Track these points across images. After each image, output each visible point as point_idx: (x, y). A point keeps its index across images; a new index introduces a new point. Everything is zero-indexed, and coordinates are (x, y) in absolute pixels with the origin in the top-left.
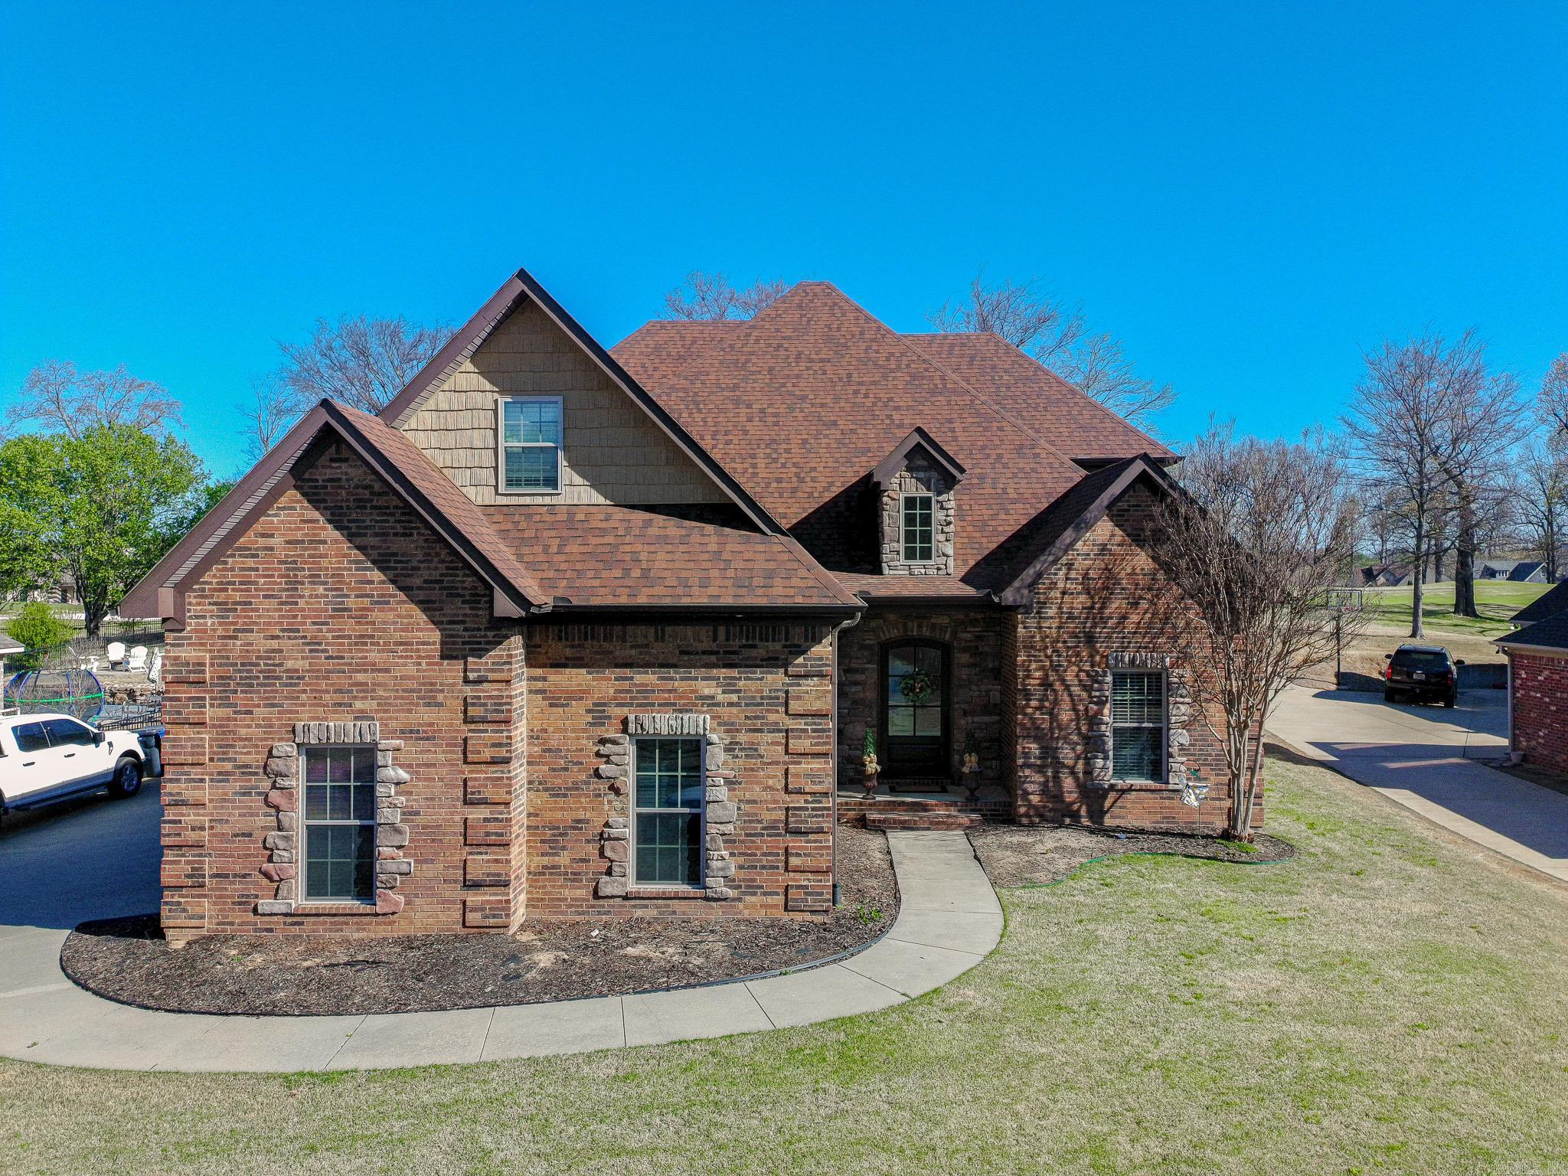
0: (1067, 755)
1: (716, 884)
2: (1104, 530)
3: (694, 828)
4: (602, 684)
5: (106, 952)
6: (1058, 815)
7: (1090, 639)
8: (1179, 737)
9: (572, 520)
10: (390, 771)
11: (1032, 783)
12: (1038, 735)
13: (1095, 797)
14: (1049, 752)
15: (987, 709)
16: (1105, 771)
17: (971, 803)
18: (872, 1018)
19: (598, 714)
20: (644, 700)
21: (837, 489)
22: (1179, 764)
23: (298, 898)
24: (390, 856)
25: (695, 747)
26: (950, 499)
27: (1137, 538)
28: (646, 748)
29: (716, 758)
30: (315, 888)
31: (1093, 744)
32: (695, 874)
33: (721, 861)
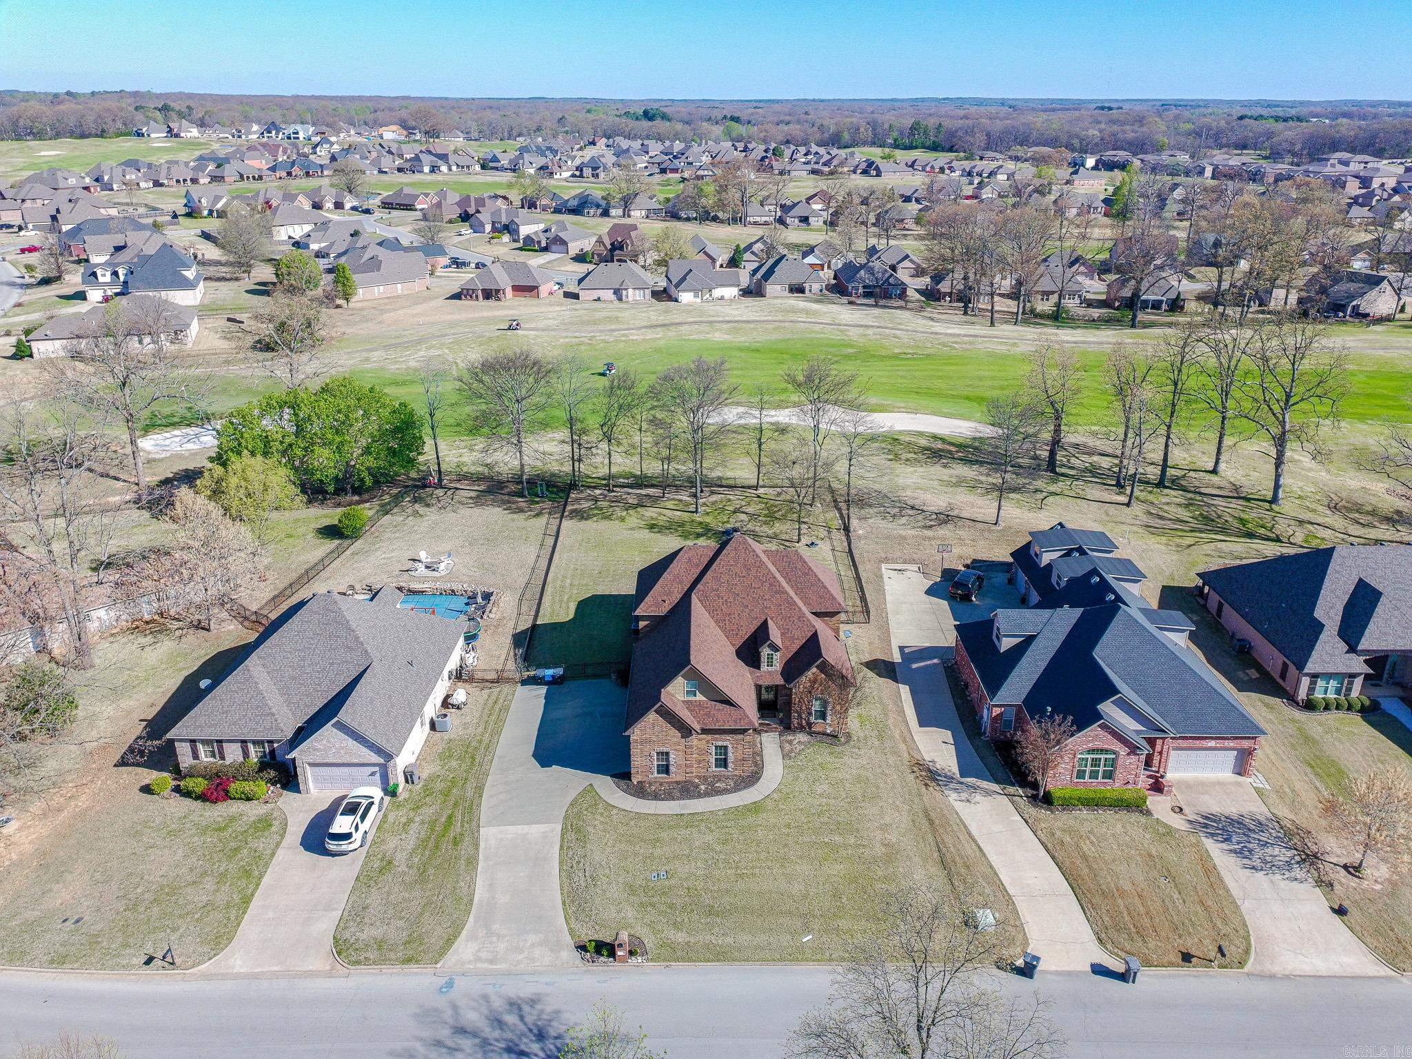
0: (804, 716)
1: (730, 769)
2: (814, 670)
3: (725, 760)
4: (709, 737)
5: (622, 783)
6: (801, 728)
7: (810, 692)
8: (829, 712)
9: (700, 704)
10: (672, 756)
11: (795, 722)
12: (797, 712)
13: (810, 725)
14: (800, 716)
15: (786, 695)
16: (812, 719)
17: (781, 722)
18: (759, 801)
19: (708, 742)
20: (716, 740)
21: (749, 634)
22: (829, 718)
23: (656, 775)
24: (672, 769)
25: (726, 747)
26: (778, 654)
27: (822, 671)
28: (716, 747)
29: (730, 749)
30: (658, 773)
31: (810, 714)
32: (726, 766)
33: (731, 765)
